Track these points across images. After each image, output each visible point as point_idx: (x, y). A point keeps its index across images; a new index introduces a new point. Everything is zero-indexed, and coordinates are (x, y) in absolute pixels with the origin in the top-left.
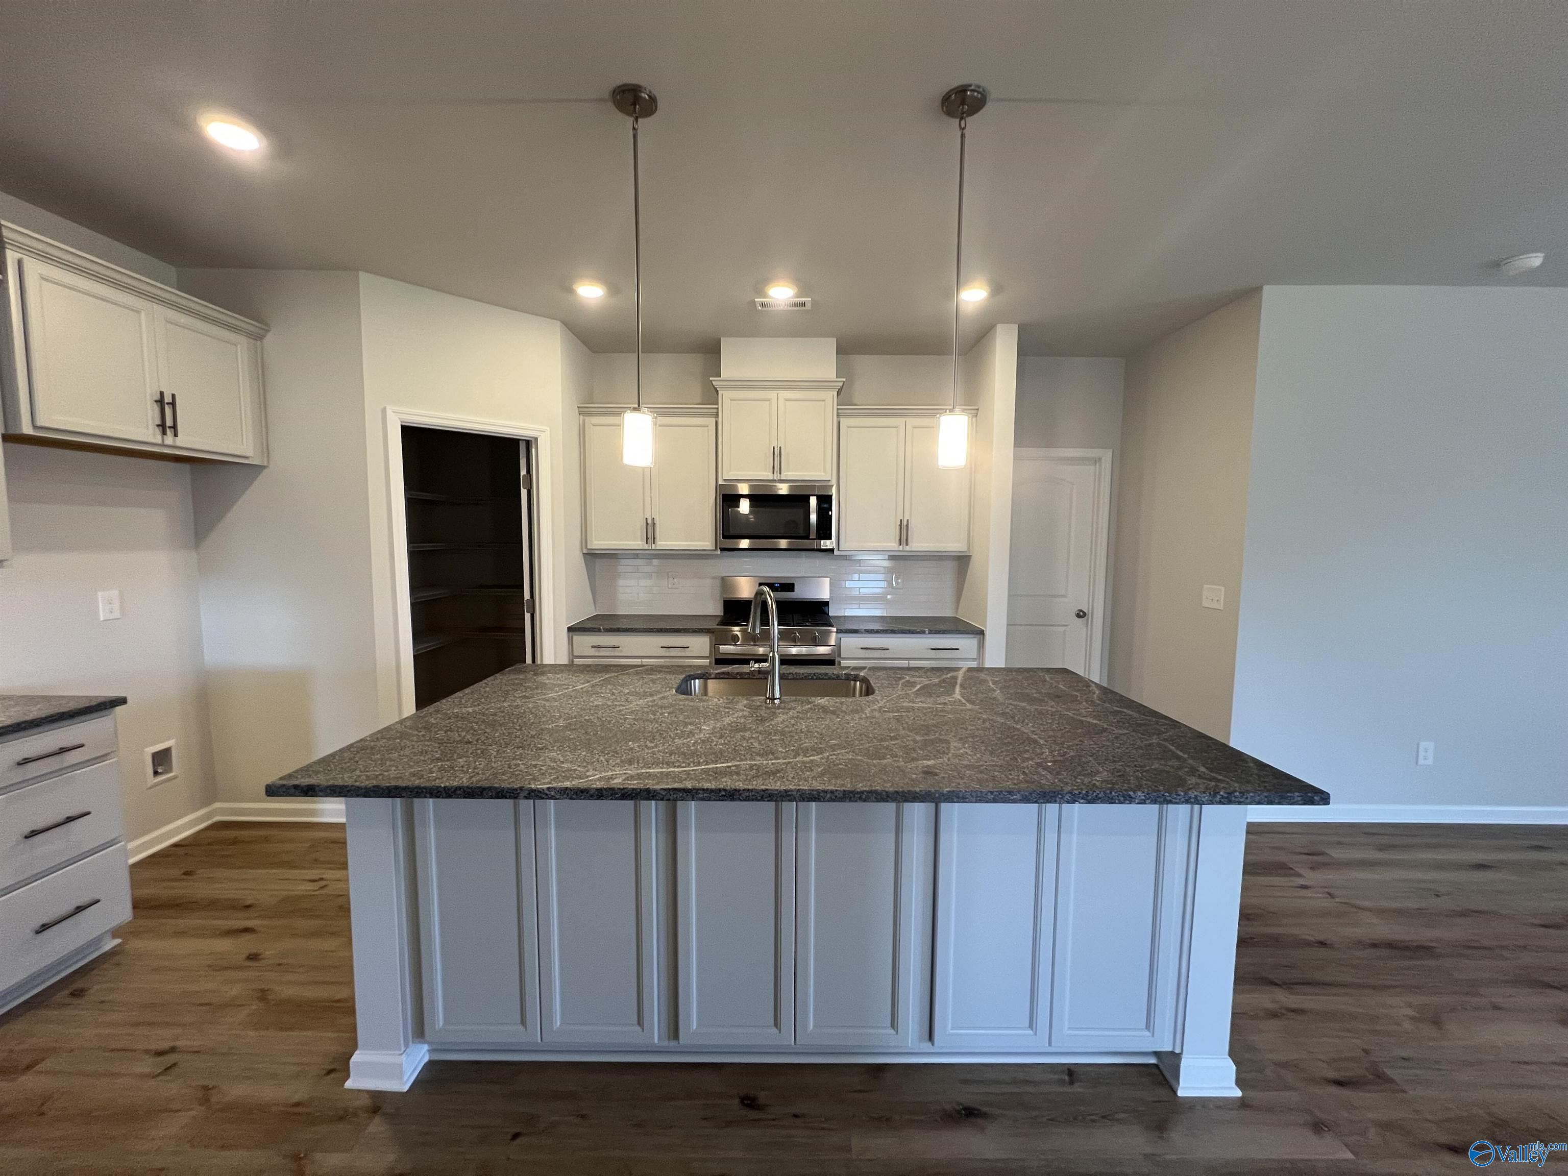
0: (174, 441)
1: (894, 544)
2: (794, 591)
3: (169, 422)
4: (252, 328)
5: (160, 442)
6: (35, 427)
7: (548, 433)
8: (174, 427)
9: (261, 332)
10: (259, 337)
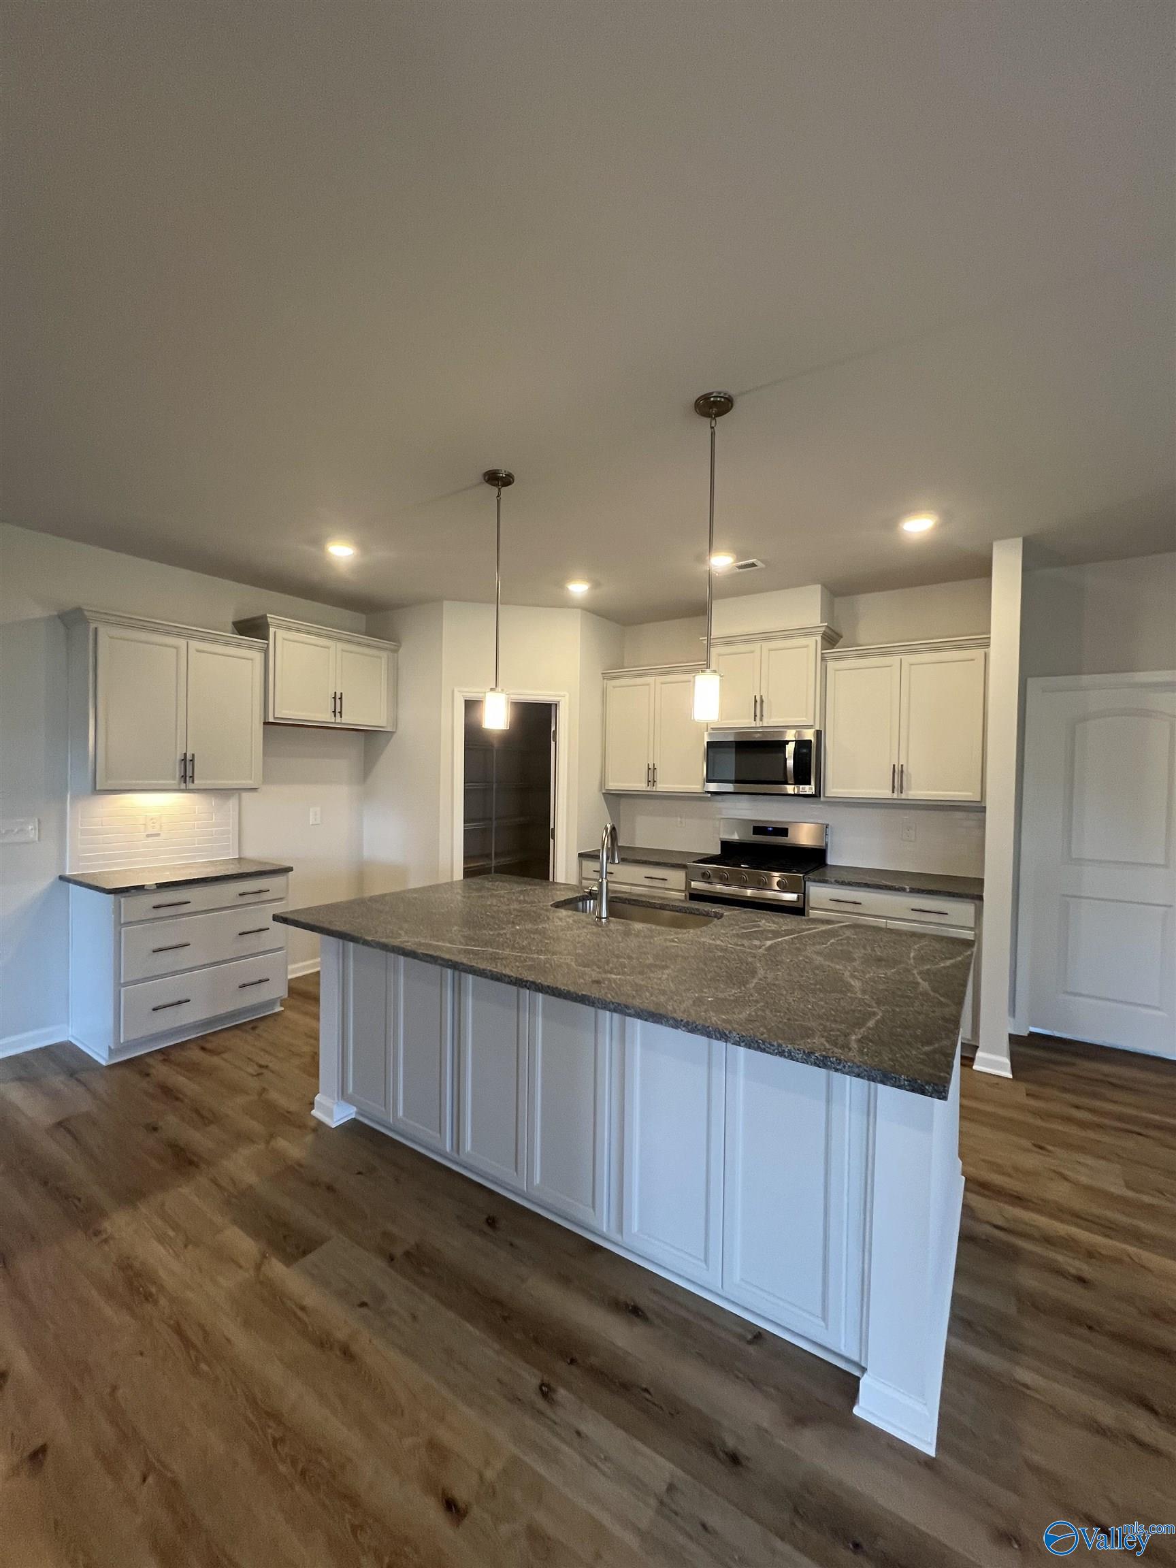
0: (341, 720)
1: (888, 791)
2: (787, 836)
3: (338, 710)
4: (392, 647)
5: (333, 721)
6: (275, 718)
7: (567, 697)
8: (341, 713)
9: (396, 647)
10: (396, 651)
